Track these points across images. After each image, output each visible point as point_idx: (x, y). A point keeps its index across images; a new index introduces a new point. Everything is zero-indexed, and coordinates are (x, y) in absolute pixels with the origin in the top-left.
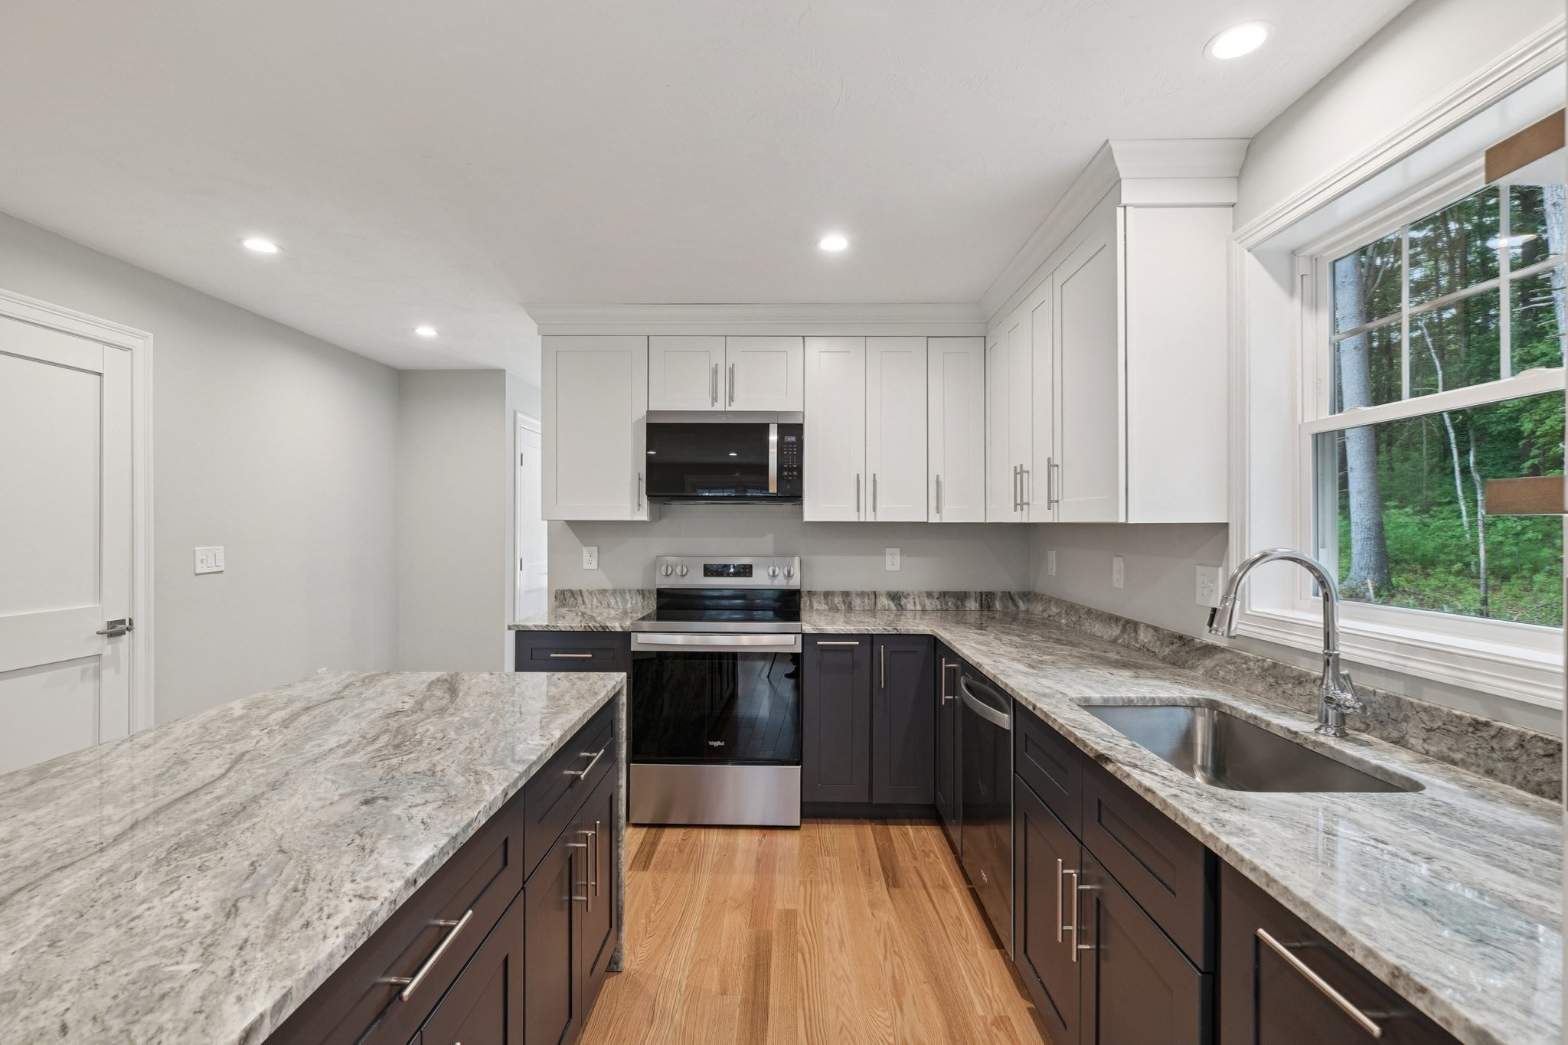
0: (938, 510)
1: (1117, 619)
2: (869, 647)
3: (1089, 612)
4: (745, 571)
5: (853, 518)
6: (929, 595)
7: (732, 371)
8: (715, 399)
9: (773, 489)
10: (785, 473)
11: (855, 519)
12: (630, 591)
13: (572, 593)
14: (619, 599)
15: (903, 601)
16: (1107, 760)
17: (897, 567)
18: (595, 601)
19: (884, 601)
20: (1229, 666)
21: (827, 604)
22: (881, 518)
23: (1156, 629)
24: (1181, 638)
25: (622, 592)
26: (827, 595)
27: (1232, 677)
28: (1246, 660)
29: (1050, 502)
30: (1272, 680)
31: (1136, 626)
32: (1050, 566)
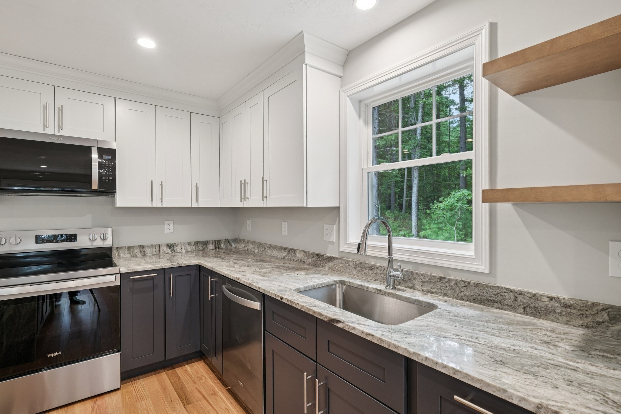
0: (197, 200)
1: (285, 249)
2: (163, 275)
3: (270, 246)
4: (72, 238)
5: (149, 205)
6: (189, 244)
7: (60, 110)
8: (45, 126)
9: (95, 186)
10: (104, 178)
11: (150, 206)
15: (175, 248)
16: (338, 321)
17: (172, 231)
19: (165, 249)
20: (340, 265)
21: (129, 253)
22: (166, 204)
23: (305, 252)
24: (317, 255)
26: (129, 248)
27: (342, 269)
28: (348, 262)
29: (263, 197)
30: (360, 269)
31: (295, 251)
32: (248, 227)
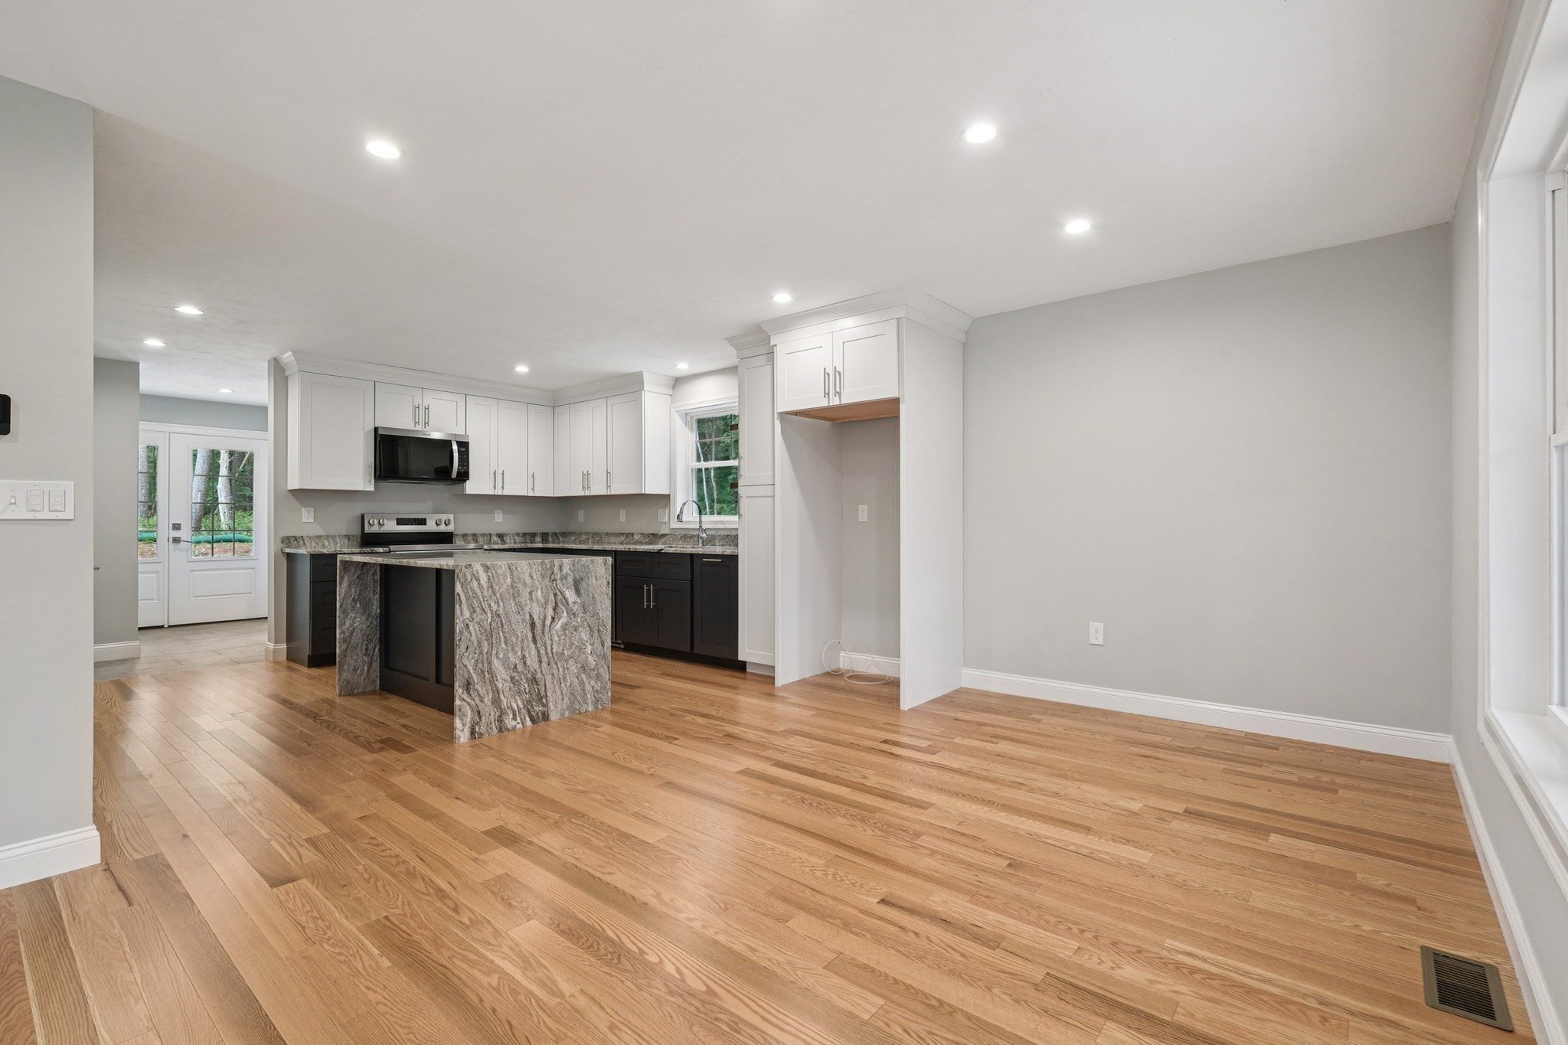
0: (533, 489)
1: (623, 534)
3: (607, 534)
4: (423, 522)
5: (491, 492)
6: (518, 534)
7: (428, 408)
8: (416, 423)
9: (455, 475)
10: (461, 467)
11: (493, 493)
12: (339, 536)
13: (296, 538)
14: (331, 542)
15: (505, 538)
16: (662, 550)
17: (501, 520)
18: (313, 543)
19: (495, 538)
21: (464, 541)
22: (506, 493)
23: (642, 534)
24: (653, 534)
25: (334, 537)
26: (464, 536)
28: (676, 535)
29: (607, 486)
31: (633, 534)
32: (580, 517)
